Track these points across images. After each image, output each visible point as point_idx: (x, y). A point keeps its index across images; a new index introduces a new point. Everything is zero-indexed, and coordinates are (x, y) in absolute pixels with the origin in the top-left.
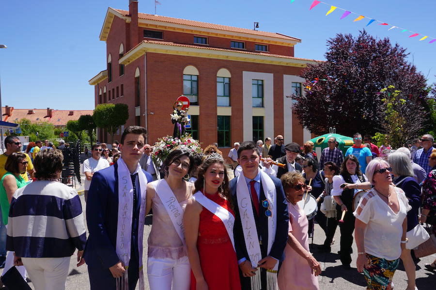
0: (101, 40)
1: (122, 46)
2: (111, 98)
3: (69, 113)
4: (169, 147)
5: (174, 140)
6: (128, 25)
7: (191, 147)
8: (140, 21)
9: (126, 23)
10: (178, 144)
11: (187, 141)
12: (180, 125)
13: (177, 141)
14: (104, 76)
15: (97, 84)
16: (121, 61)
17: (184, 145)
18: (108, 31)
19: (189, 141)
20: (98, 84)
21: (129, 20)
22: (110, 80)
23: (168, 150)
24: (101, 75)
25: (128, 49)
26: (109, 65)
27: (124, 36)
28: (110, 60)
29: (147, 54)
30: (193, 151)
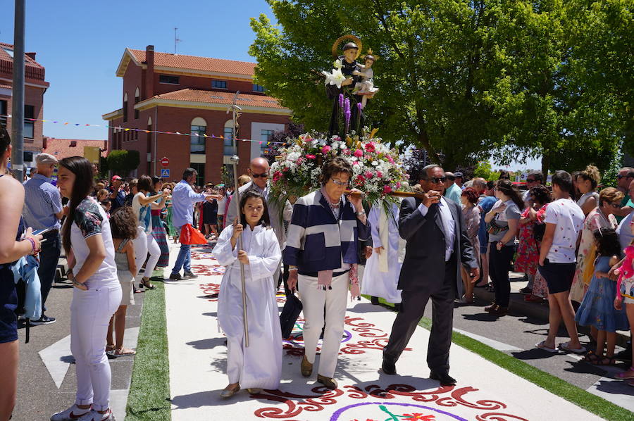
0: (117, 76)
1: (137, 90)
2: (126, 139)
3: (70, 144)
4: (312, 161)
5: (329, 143)
6: (144, 71)
7: (374, 163)
8: (155, 68)
9: (143, 70)
10: (339, 154)
11: (363, 146)
12: (348, 101)
13: (335, 145)
14: (119, 115)
15: (111, 120)
16: (136, 107)
17: (354, 159)
18: (126, 68)
19: (368, 146)
20: (113, 120)
21: (145, 67)
22: (125, 120)
23: (306, 168)
24: (116, 113)
25: (144, 97)
26: (125, 104)
27: (140, 81)
28: (126, 100)
29: (158, 107)
30: (380, 175)
